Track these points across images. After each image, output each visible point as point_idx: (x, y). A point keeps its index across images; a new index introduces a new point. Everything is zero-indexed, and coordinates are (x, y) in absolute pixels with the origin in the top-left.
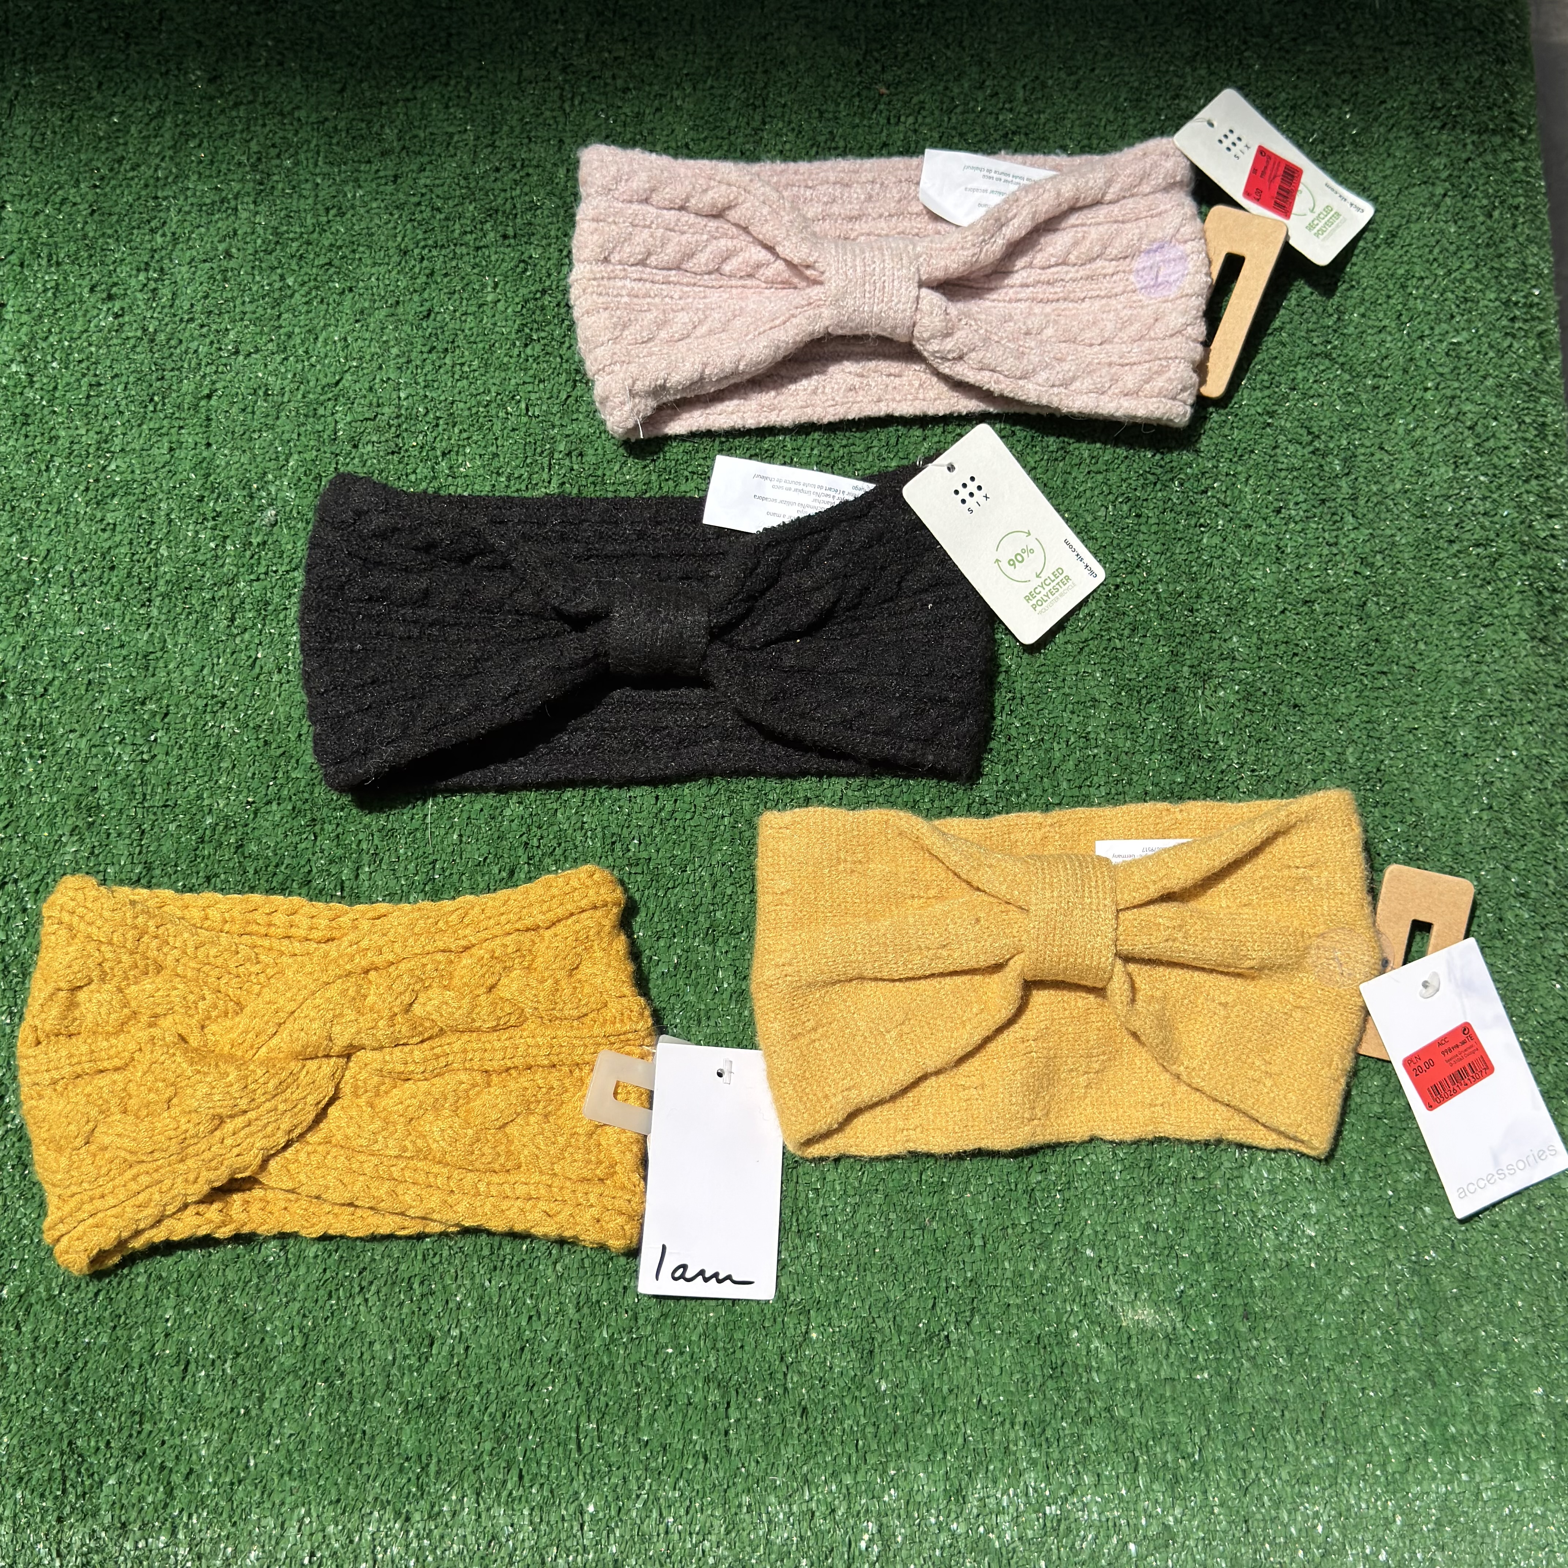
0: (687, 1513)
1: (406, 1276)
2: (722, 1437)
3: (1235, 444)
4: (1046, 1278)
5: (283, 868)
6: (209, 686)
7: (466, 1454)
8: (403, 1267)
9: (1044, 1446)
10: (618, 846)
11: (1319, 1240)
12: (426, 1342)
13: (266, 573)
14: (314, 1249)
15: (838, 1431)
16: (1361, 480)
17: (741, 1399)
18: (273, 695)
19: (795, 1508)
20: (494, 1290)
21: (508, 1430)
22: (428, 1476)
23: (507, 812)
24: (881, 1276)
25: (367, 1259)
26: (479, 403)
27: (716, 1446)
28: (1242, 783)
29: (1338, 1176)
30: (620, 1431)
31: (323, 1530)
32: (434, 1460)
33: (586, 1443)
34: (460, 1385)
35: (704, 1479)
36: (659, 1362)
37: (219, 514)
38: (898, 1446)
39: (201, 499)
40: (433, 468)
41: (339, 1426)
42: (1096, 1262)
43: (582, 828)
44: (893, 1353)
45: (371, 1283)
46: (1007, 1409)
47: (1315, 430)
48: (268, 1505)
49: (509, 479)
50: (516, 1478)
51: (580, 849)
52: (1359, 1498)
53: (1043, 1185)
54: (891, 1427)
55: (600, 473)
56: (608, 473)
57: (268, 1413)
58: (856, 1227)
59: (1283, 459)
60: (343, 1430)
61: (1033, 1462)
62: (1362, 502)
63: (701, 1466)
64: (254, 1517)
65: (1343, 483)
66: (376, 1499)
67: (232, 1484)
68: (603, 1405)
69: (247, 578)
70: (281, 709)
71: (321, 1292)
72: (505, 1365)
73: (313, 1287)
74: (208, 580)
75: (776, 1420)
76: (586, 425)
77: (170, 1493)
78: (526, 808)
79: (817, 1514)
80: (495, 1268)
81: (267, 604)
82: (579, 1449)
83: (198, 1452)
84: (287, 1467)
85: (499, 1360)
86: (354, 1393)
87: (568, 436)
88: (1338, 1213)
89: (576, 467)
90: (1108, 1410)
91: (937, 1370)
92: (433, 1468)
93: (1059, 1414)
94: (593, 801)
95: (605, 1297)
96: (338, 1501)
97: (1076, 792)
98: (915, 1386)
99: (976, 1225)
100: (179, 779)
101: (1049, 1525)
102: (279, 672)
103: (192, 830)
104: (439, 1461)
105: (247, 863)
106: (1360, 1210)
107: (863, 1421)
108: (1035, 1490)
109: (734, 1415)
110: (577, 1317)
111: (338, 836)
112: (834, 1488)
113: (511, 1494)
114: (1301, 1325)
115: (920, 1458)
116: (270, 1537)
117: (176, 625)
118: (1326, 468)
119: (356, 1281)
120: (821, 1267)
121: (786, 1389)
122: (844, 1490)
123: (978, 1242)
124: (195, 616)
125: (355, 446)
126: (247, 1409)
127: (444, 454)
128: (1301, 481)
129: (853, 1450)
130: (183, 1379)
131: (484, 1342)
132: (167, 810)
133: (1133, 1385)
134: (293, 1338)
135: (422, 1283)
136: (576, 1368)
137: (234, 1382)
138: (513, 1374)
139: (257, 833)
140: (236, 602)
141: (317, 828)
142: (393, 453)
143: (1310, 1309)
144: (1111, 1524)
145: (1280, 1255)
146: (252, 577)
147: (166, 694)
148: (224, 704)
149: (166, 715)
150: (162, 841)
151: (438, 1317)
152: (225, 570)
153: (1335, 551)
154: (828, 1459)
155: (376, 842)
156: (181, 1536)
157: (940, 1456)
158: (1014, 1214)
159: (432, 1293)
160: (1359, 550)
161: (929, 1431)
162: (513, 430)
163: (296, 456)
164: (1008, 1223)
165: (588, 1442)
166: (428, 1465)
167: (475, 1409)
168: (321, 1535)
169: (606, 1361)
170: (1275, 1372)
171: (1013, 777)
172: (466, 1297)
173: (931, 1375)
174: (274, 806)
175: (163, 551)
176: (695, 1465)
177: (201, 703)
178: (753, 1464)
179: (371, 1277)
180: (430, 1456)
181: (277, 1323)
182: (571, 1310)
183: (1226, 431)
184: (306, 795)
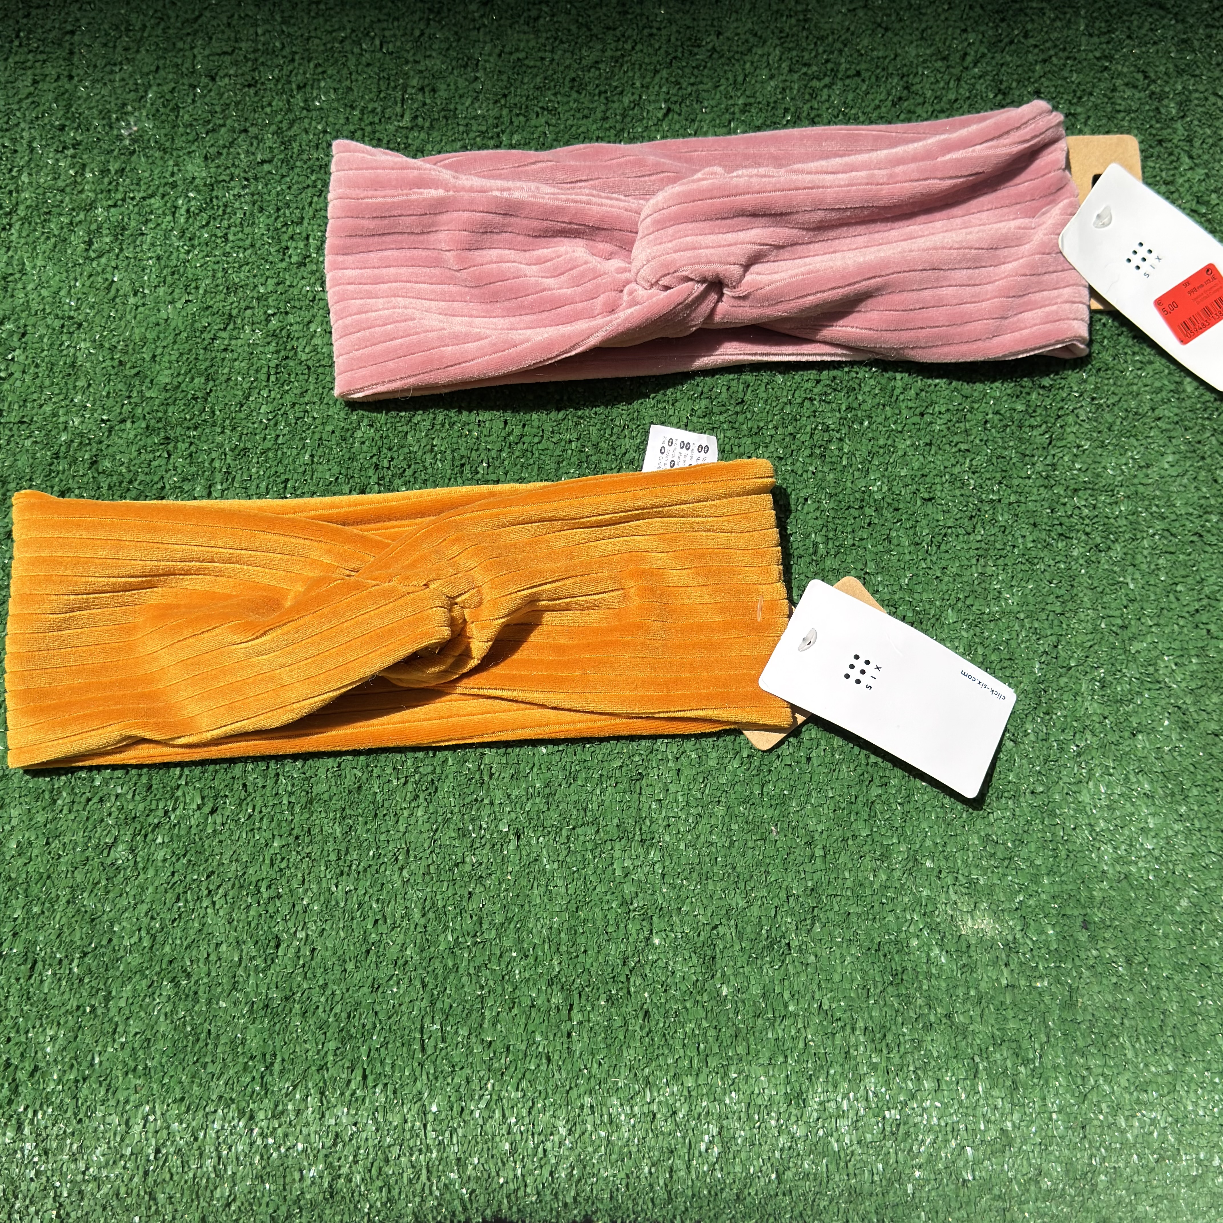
0: (530, 1113)
2: (565, 1039)
3: (1074, 87)
4: (887, 888)
5: (136, 484)
6: (66, 307)
7: (310, 1053)
8: (251, 871)
9: (885, 1051)
10: (467, 467)
11: (1156, 853)
12: (272, 944)
13: (124, 200)
15: (680, 1034)
16: (1196, 122)
17: (583, 1002)
18: (129, 317)
19: (636, 1109)
20: (340, 895)
21: (353, 1031)
22: (272, 1074)
23: (358, 434)
24: (723, 884)
26: (335, 39)
27: (559, 1047)
28: (1081, 412)
29: (1176, 791)
30: (463, 1032)
31: (168, 1128)
32: (279, 1059)
33: (430, 1044)
34: (305, 986)
35: (547, 1080)
36: (503, 966)
37: (79, 143)
38: (740, 1050)
39: (62, 128)
40: (288, 102)
41: (185, 1025)
42: (935, 873)
43: (432, 450)
44: (734, 958)
45: (219, 887)
46: (849, 1013)
47: (1152, 75)
48: (112, 1102)
49: (362, 112)
50: (359, 1078)
51: (430, 471)
52: (1196, 1104)
53: (884, 798)
54: (731, 1031)
55: (452, 107)
56: (459, 107)
57: (113, 1011)
58: (698, 837)
59: (1119, 101)
60: (189, 1029)
61: (874, 1067)
62: (1197, 143)
63: (543, 1067)
64: (99, 1114)
65: (1179, 125)
66: (221, 1097)
67: (77, 1081)
68: (447, 1006)
69: (105, 204)
70: (136, 330)
71: (169, 895)
72: (350, 966)
74: (67, 204)
75: (618, 1022)
76: (438, 62)
77: (15, 1091)
78: (377, 430)
79: (658, 1116)
80: (342, 873)
81: (124, 229)
82: (423, 1049)
83: (43, 1049)
84: (132, 1064)
85: (345, 961)
86: (200, 993)
87: (421, 72)
88: (1176, 827)
89: (428, 101)
90: (948, 1016)
91: (778, 976)
92: (277, 1067)
93: (900, 1020)
94: (443, 425)
95: (450, 902)
96: (182, 1099)
97: (917, 419)
98: (756, 990)
99: (817, 836)
100: (35, 396)
101: (888, 1129)
102: (135, 294)
103: (47, 446)
104: (283, 1060)
105: (101, 478)
106: (1197, 825)
107: (705, 1024)
108: (876, 1094)
109: (577, 1017)
110: (423, 921)
111: (191, 455)
112: (675, 1089)
113: (353, 1094)
114: (1140, 935)
115: (761, 1061)
116: (115, 1134)
117: (35, 248)
118: (1163, 110)
119: (204, 884)
120: (663, 875)
121: (629, 992)
122: (686, 1093)
123: (819, 852)
124: (53, 240)
125: (213, 79)
126: (93, 1009)
127: (299, 88)
128: (1139, 122)
129: (695, 1053)
130: (30, 977)
131: (330, 945)
132: (23, 427)
133: (972, 993)
134: (140, 939)
135: (269, 887)
136: (420, 971)
137: (81, 980)
138: (358, 976)
139: (111, 450)
140: (94, 227)
141: (170, 447)
142: (249, 86)
143: (1149, 919)
144: (949, 1129)
145: (1118, 868)
146: (110, 203)
147: (24, 315)
148: (80, 325)
149: (24, 335)
150: (18, 457)
151: (285, 920)
152: (84, 196)
153: (1173, 189)
154: (670, 1061)
155: (229, 461)
156: (26, 1131)
157: (781, 1059)
158: (854, 826)
159: (279, 896)
160: (1195, 189)
161: (770, 1035)
162: (368, 65)
163: (155, 88)
164: (849, 834)
165: (432, 1042)
166: (272, 1064)
167: (321, 1009)
168: (165, 1132)
169: (450, 964)
170: (1114, 980)
171: (855, 405)
172: (312, 901)
173: (772, 980)
174: (129, 424)
175: (25, 178)
176: (538, 1066)
177: (57, 324)
178: (595, 1066)
179: (218, 882)
180: (275, 1055)
181: (124, 924)
182: (416, 914)
183: (1066, 73)
184: (160, 415)
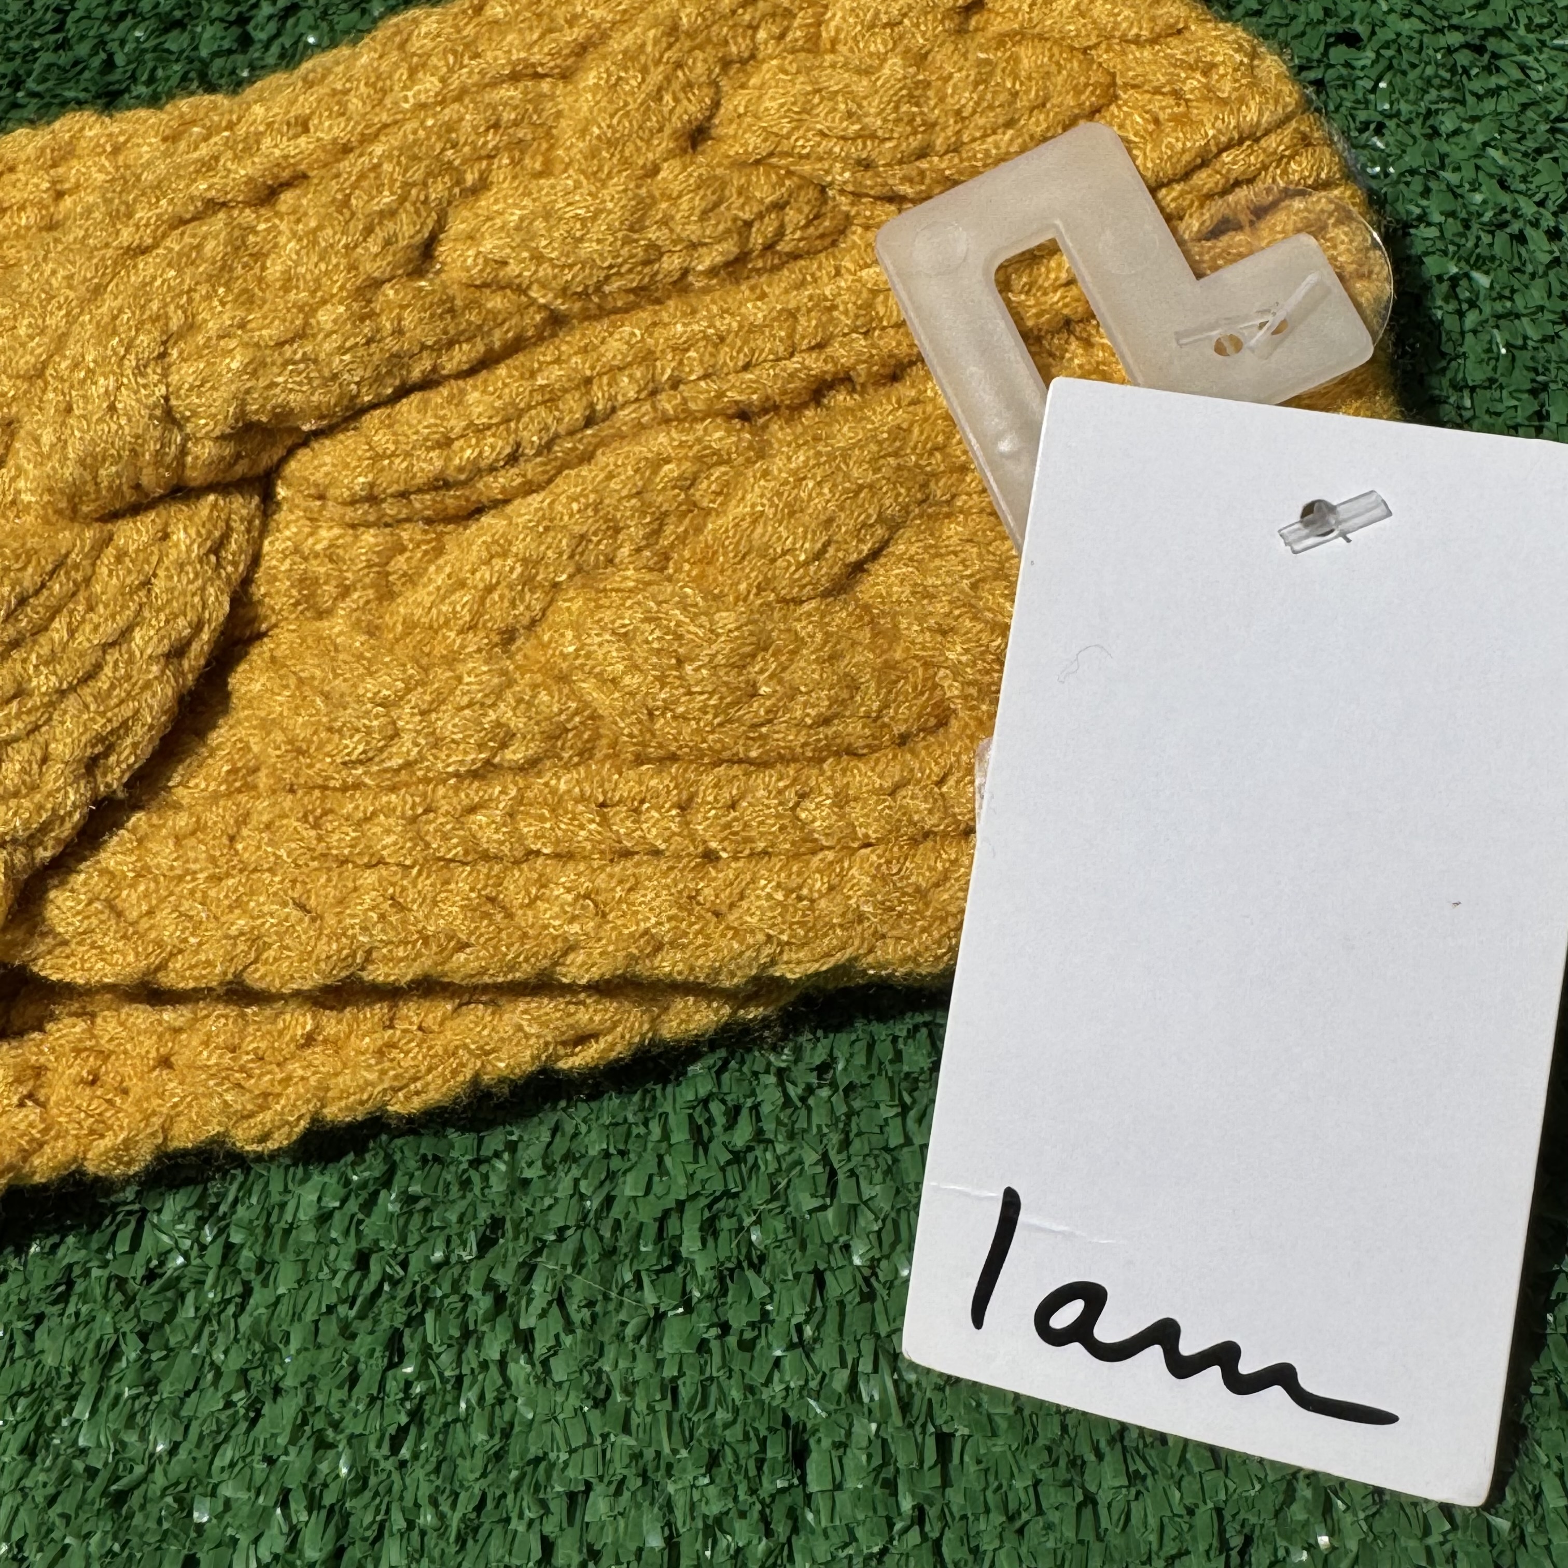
1: (647, 1214)
14: (309, 1195)
25: (498, 1186)
73: (330, 1329)
